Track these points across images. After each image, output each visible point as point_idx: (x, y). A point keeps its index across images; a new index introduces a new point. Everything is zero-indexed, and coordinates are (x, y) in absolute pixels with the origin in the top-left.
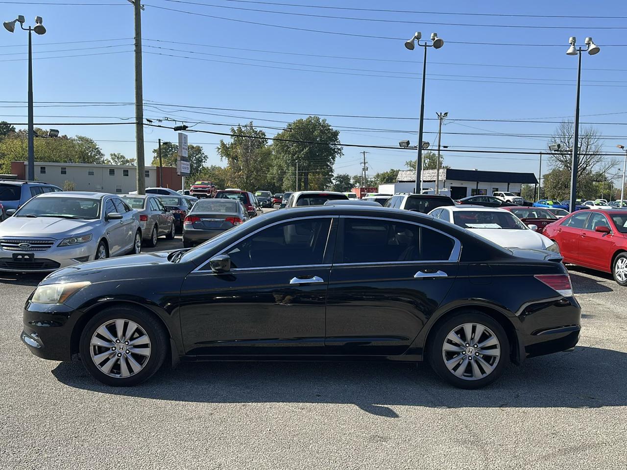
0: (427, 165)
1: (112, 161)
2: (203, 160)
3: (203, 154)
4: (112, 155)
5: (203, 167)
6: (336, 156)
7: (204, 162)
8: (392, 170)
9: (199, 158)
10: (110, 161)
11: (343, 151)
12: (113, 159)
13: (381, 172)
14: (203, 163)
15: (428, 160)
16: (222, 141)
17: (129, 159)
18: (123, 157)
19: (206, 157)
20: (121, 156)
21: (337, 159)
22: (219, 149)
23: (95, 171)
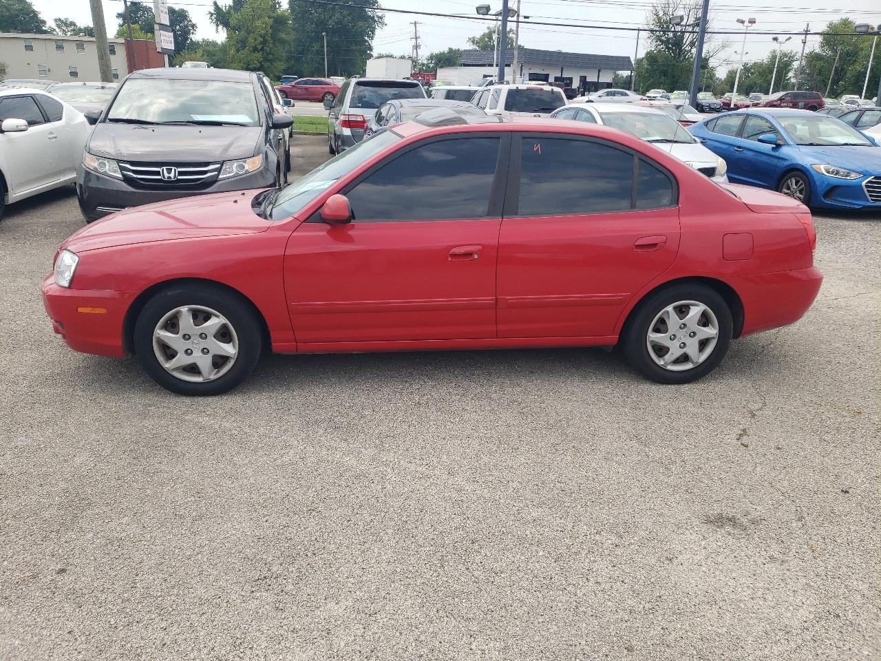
1: (57, 30)
2: (192, 31)
3: (190, 21)
4: (56, 20)
5: (191, 39)
6: (377, 27)
7: (193, 33)
8: (450, 48)
9: (187, 26)
10: (54, 30)
11: (386, 20)
12: (58, 26)
14: (191, 36)
16: (215, 3)
17: (82, 27)
18: (73, 24)
19: (193, 26)
20: (71, 22)
21: (378, 31)
22: (212, 14)
23: (34, 44)
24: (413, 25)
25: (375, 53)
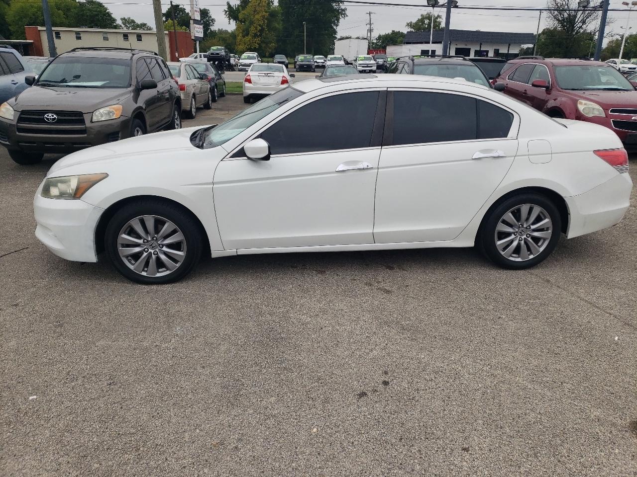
0: (426, 26)
1: (123, 26)
2: (211, 24)
3: (210, 17)
4: (122, 19)
5: (211, 30)
6: (341, 17)
8: (393, 31)
9: (207, 21)
10: (121, 26)
11: (347, 12)
12: (123, 23)
13: (383, 33)
14: (211, 27)
15: (428, 21)
16: (228, 4)
17: (138, 23)
18: (133, 21)
19: (213, 20)
21: (342, 20)
22: (226, 12)
23: (109, 36)
24: (368, 15)
25: (338, 36)
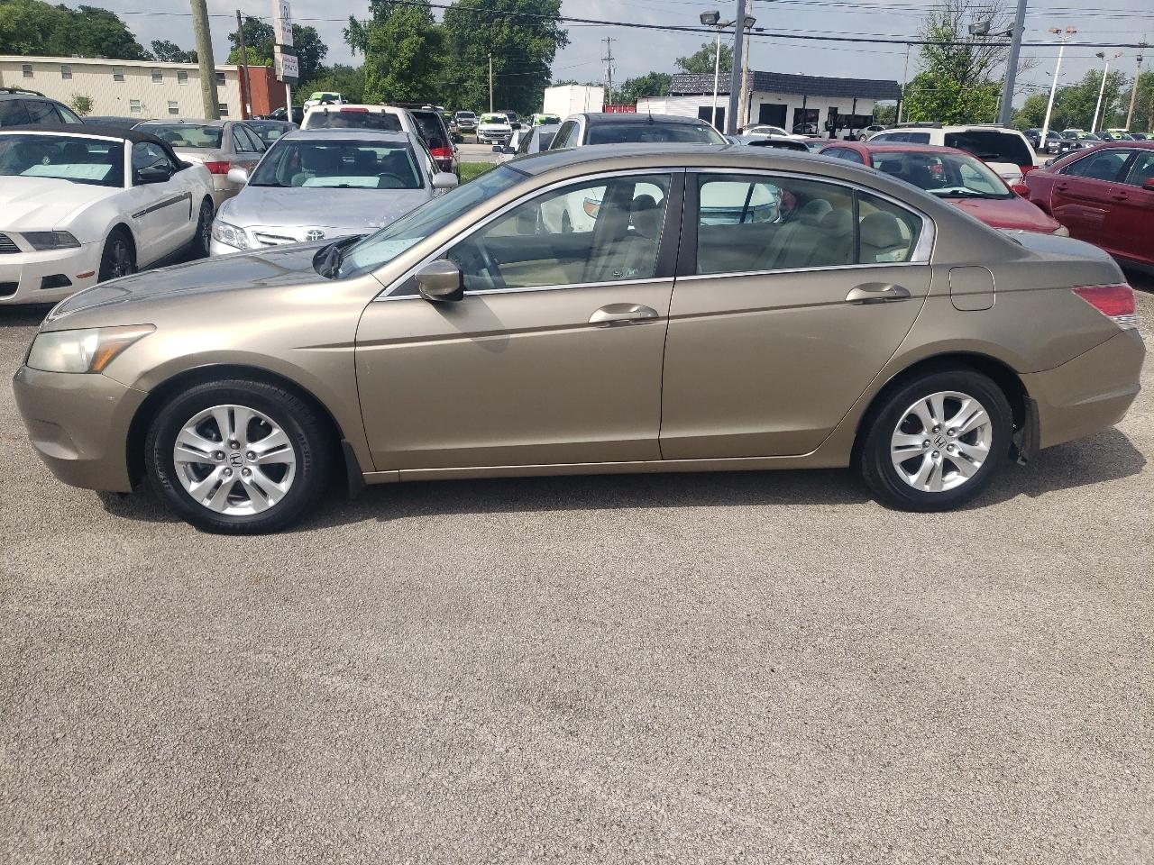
1: (155, 55)
2: (321, 55)
3: (320, 41)
4: (153, 43)
5: (321, 67)
6: (557, 46)
8: (652, 73)
9: (313, 49)
10: (150, 56)
12: (157, 52)
13: (633, 77)
14: (320, 60)
16: (352, 18)
17: (185, 51)
18: (177, 48)
20: (172, 46)
21: (559, 52)
22: (347, 32)
23: (125, 73)
24: (606, 43)
